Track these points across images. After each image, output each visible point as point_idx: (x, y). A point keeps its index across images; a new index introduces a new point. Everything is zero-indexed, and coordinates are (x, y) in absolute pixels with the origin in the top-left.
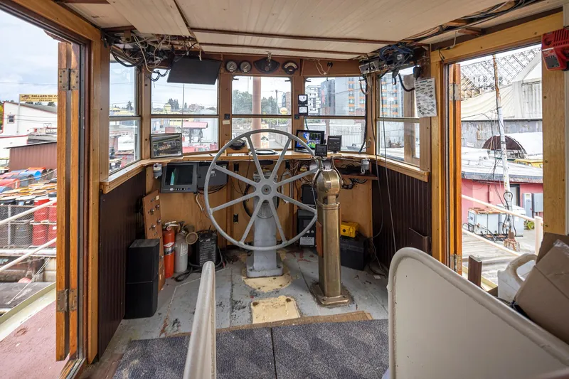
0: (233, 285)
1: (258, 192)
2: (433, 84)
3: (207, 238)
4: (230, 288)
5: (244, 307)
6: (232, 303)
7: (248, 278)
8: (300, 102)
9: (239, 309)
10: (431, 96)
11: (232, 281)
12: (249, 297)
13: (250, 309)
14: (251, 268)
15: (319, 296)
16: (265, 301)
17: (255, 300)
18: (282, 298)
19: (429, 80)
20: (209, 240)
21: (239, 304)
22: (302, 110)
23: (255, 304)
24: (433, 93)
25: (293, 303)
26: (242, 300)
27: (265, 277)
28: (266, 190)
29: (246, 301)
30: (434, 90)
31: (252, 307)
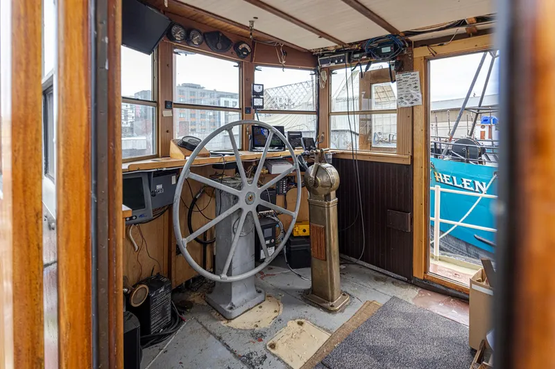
0: (220, 339)
1: (241, 203)
2: (417, 77)
3: (160, 288)
4: (220, 344)
5: (265, 357)
6: (243, 362)
7: (229, 320)
8: (255, 93)
9: (261, 363)
10: (416, 87)
11: (214, 335)
12: (257, 342)
13: (274, 355)
14: (229, 306)
15: (325, 305)
16: (279, 336)
17: (268, 341)
18: (293, 325)
19: (412, 73)
20: (162, 290)
21: (254, 357)
22: (257, 102)
23: (273, 346)
24: (418, 85)
25: (307, 324)
26: (252, 350)
27: (249, 309)
28: (250, 199)
29: (259, 348)
30: (419, 82)
31: (272, 351)
